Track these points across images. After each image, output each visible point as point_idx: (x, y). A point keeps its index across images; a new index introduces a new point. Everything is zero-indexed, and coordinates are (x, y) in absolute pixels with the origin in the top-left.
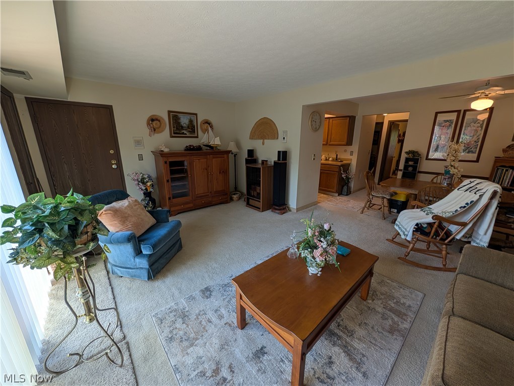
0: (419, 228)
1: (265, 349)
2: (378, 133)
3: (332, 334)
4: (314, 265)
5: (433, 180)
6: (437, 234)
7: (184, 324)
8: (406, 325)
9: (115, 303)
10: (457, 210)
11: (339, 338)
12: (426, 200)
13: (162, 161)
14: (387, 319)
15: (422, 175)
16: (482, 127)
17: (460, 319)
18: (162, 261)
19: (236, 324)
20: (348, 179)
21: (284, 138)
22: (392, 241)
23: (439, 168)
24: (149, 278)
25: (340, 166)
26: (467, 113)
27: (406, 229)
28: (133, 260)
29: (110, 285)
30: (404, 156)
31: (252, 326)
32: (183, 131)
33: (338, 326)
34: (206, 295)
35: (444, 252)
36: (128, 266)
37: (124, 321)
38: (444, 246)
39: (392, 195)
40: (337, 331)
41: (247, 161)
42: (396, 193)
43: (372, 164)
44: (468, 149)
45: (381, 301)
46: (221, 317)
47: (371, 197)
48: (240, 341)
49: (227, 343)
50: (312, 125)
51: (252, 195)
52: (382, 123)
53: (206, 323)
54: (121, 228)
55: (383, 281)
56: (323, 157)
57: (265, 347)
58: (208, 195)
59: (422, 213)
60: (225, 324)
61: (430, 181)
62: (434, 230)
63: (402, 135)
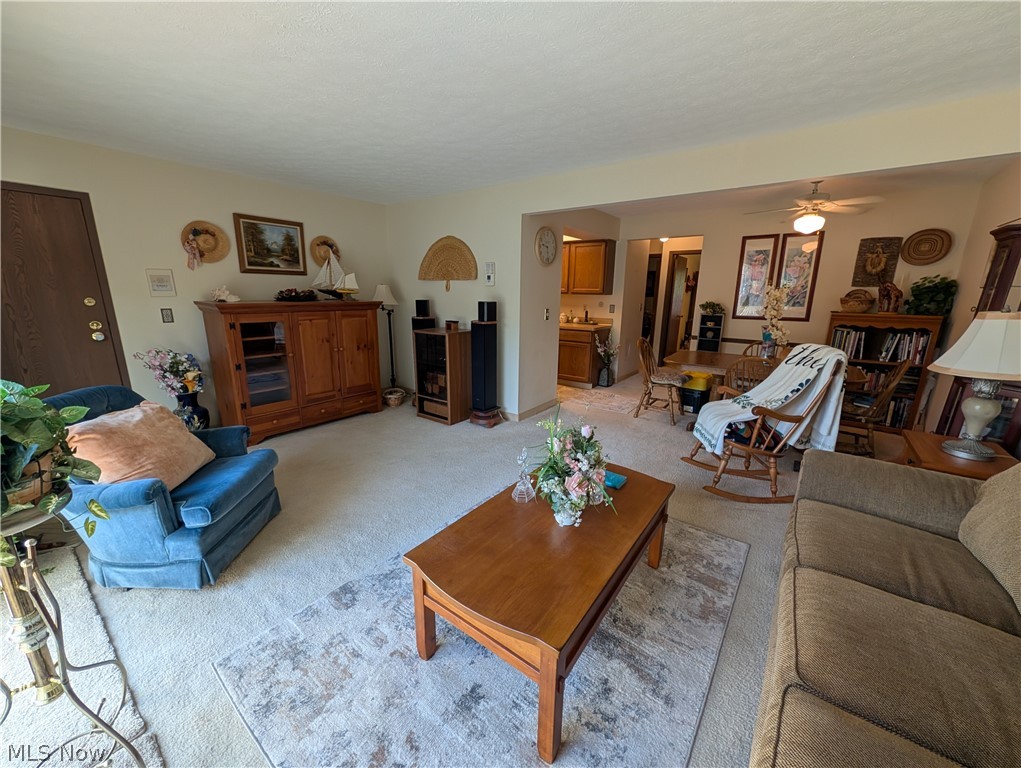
0: (733, 433)
1: (479, 691)
2: (653, 276)
3: (606, 637)
4: (567, 506)
5: (745, 352)
6: (760, 440)
7: (297, 671)
8: (727, 601)
9: (115, 651)
10: (787, 396)
11: (618, 642)
12: (739, 386)
13: (222, 323)
14: (695, 596)
15: (728, 344)
16: (810, 263)
17: (811, 571)
18: (233, 541)
19: (415, 651)
20: (608, 355)
21: (489, 277)
22: (690, 460)
23: (754, 331)
24: (204, 582)
25: (593, 333)
26: (789, 239)
27: (713, 436)
28: (159, 545)
29: (99, 612)
30: (698, 312)
31: (450, 648)
32: (271, 260)
33: (615, 621)
34: (344, 601)
35: (772, 471)
36: (147, 561)
37: (141, 690)
38: (772, 460)
39: (684, 381)
40: (612, 631)
41: (416, 324)
42: (690, 378)
43: (648, 330)
44: (793, 300)
45: (682, 566)
46: (381, 642)
47: (650, 385)
48: (427, 683)
49: (398, 693)
50: (540, 253)
51: (430, 391)
52: (660, 256)
53: (349, 660)
54: (123, 472)
55: (681, 531)
56: (562, 316)
57: (480, 686)
58: (334, 396)
59: (736, 405)
60: (392, 655)
61: (741, 353)
62: (755, 432)
63: (691, 278)
